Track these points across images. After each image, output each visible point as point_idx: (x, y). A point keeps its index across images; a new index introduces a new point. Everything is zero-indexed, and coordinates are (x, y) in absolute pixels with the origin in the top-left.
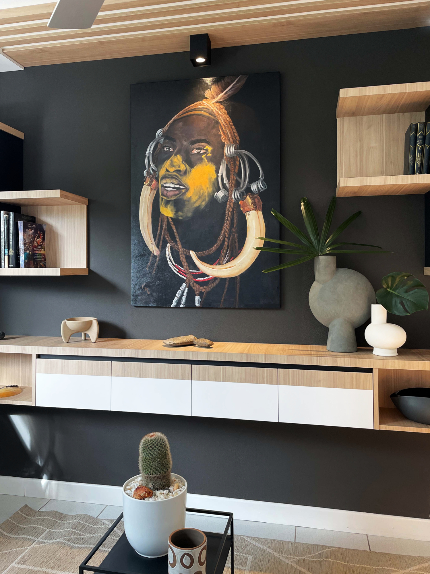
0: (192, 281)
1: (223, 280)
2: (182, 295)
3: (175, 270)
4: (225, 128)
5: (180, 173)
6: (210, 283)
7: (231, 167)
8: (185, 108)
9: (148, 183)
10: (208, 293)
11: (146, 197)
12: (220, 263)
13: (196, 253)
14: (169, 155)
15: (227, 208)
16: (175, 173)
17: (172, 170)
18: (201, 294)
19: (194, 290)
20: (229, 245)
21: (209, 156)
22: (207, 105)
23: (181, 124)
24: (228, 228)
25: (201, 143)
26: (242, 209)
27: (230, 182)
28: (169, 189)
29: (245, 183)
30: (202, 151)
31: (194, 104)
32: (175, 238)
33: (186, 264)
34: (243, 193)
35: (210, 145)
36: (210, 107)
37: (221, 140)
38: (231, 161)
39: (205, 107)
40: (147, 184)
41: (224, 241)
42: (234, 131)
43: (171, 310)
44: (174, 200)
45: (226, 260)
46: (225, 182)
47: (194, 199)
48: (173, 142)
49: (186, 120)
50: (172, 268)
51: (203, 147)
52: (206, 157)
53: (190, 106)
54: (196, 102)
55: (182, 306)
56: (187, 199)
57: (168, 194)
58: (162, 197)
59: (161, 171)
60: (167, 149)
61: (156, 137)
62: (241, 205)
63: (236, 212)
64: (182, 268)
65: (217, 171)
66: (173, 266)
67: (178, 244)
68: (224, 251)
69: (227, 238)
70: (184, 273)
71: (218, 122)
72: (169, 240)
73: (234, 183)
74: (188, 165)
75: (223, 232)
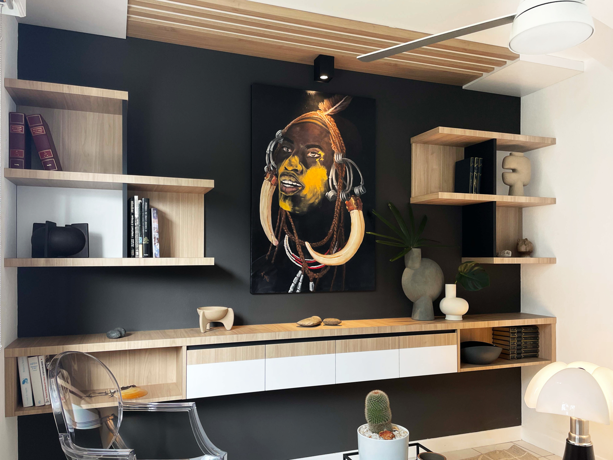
0: (307, 268)
1: (332, 268)
2: (298, 281)
3: (292, 259)
4: (335, 138)
5: (297, 172)
6: (322, 271)
7: (339, 172)
8: (302, 115)
9: (269, 178)
10: (320, 279)
11: (266, 191)
12: (330, 252)
13: (310, 244)
14: (287, 155)
15: (336, 206)
16: (293, 172)
17: (290, 168)
18: (314, 280)
19: (309, 277)
20: (338, 238)
21: (322, 160)
22: (320, 116)
23: (298, 129)
24: (337, 223)
25: (315, 148)
26: (347, 208)
27: (338, 184)
28: (287, 186)
29: (350, 186)
30: (316, 156)
31: (310, 113)
32: (293, 230)
33: (302, 253)
34: (348, 194)
35: (323, 151)
36: (323, 118)
37: (331, 148)
38: (339, 167)
39: (319, 117)
40: (267, 179)
41: (333, 234)
42: (342, 141)
43: (287, 295)
44: (292, 196)
45: (335, 250)
46: (334, 184)
47: (309, 196)
48: (291, 144)
49: (303, 125)
50: (289, 257)
51: (317, 152)
52: (319, 160)
53: (306, 114)
54: (312, 111)
55: (298, 291)
56: (303, 196)
57: (286, 189)
58: (281, 192)
59: (280, 169)
60: (285, 149)
61: (276, 137)
62: (347, 205)
63: (343, 210)
64: (298, 257)
65: (328, 174)
66: (290, 255)
67: (295, 236)
68: (334, 242)
69: (336, 232)
70: (300, 261)
71: (329, 133)
72: (287, 232)
73: (341, 186)
74: (304, 166)
75: (332, 226)
